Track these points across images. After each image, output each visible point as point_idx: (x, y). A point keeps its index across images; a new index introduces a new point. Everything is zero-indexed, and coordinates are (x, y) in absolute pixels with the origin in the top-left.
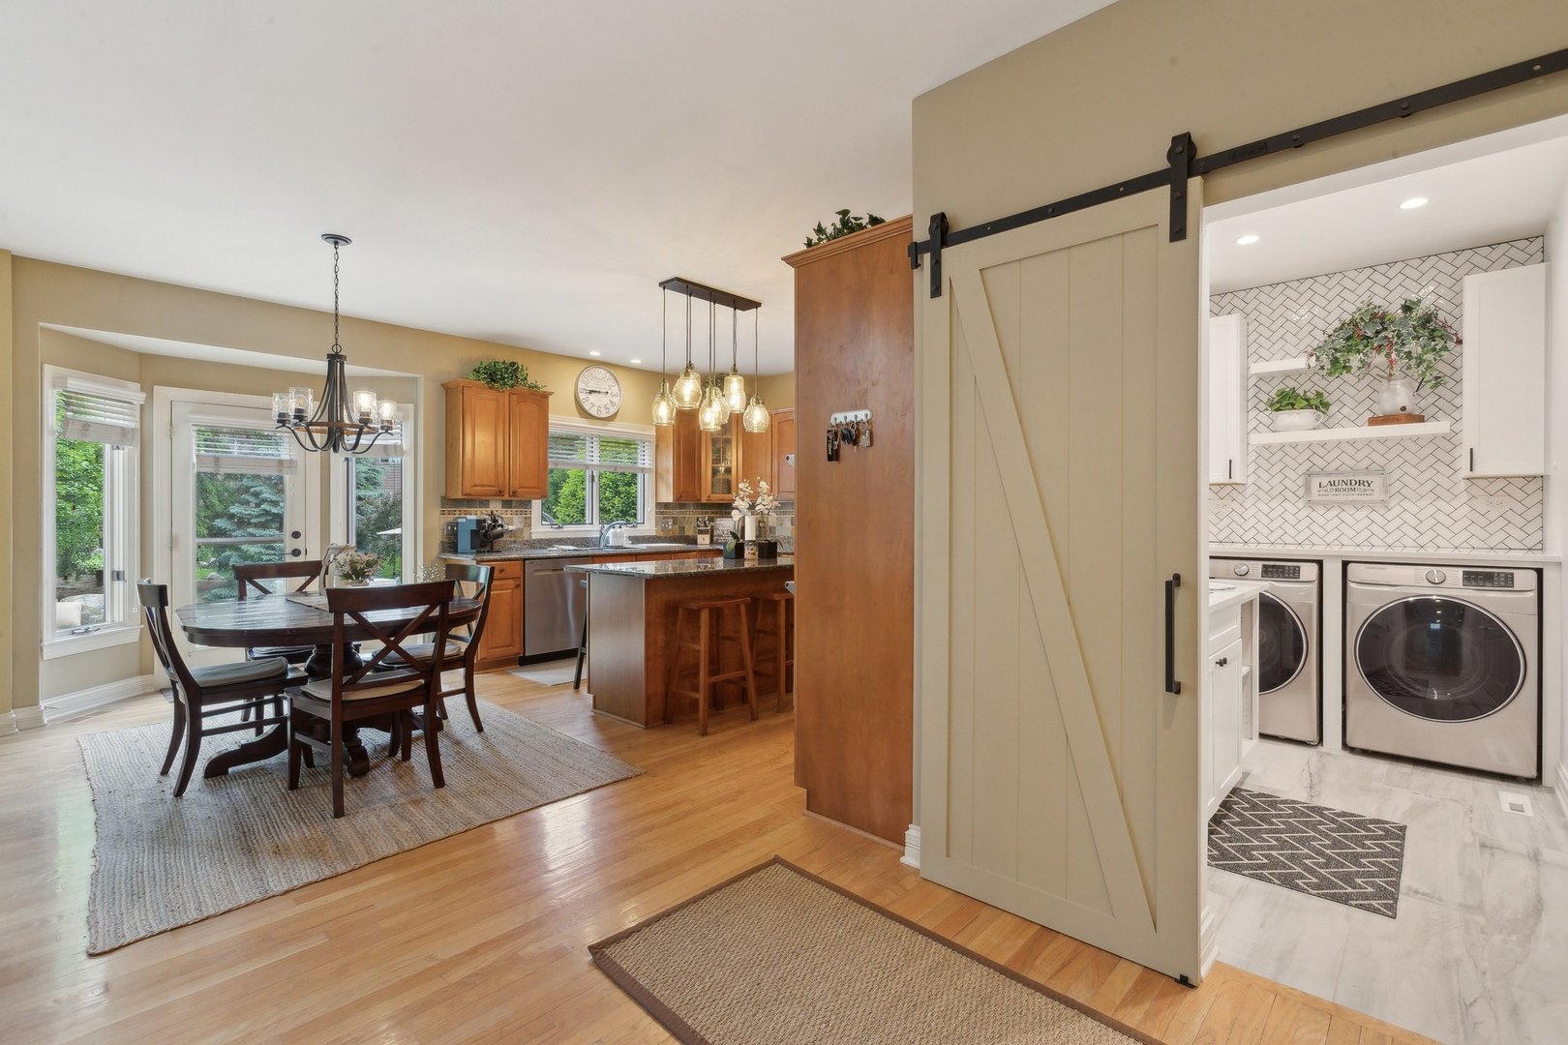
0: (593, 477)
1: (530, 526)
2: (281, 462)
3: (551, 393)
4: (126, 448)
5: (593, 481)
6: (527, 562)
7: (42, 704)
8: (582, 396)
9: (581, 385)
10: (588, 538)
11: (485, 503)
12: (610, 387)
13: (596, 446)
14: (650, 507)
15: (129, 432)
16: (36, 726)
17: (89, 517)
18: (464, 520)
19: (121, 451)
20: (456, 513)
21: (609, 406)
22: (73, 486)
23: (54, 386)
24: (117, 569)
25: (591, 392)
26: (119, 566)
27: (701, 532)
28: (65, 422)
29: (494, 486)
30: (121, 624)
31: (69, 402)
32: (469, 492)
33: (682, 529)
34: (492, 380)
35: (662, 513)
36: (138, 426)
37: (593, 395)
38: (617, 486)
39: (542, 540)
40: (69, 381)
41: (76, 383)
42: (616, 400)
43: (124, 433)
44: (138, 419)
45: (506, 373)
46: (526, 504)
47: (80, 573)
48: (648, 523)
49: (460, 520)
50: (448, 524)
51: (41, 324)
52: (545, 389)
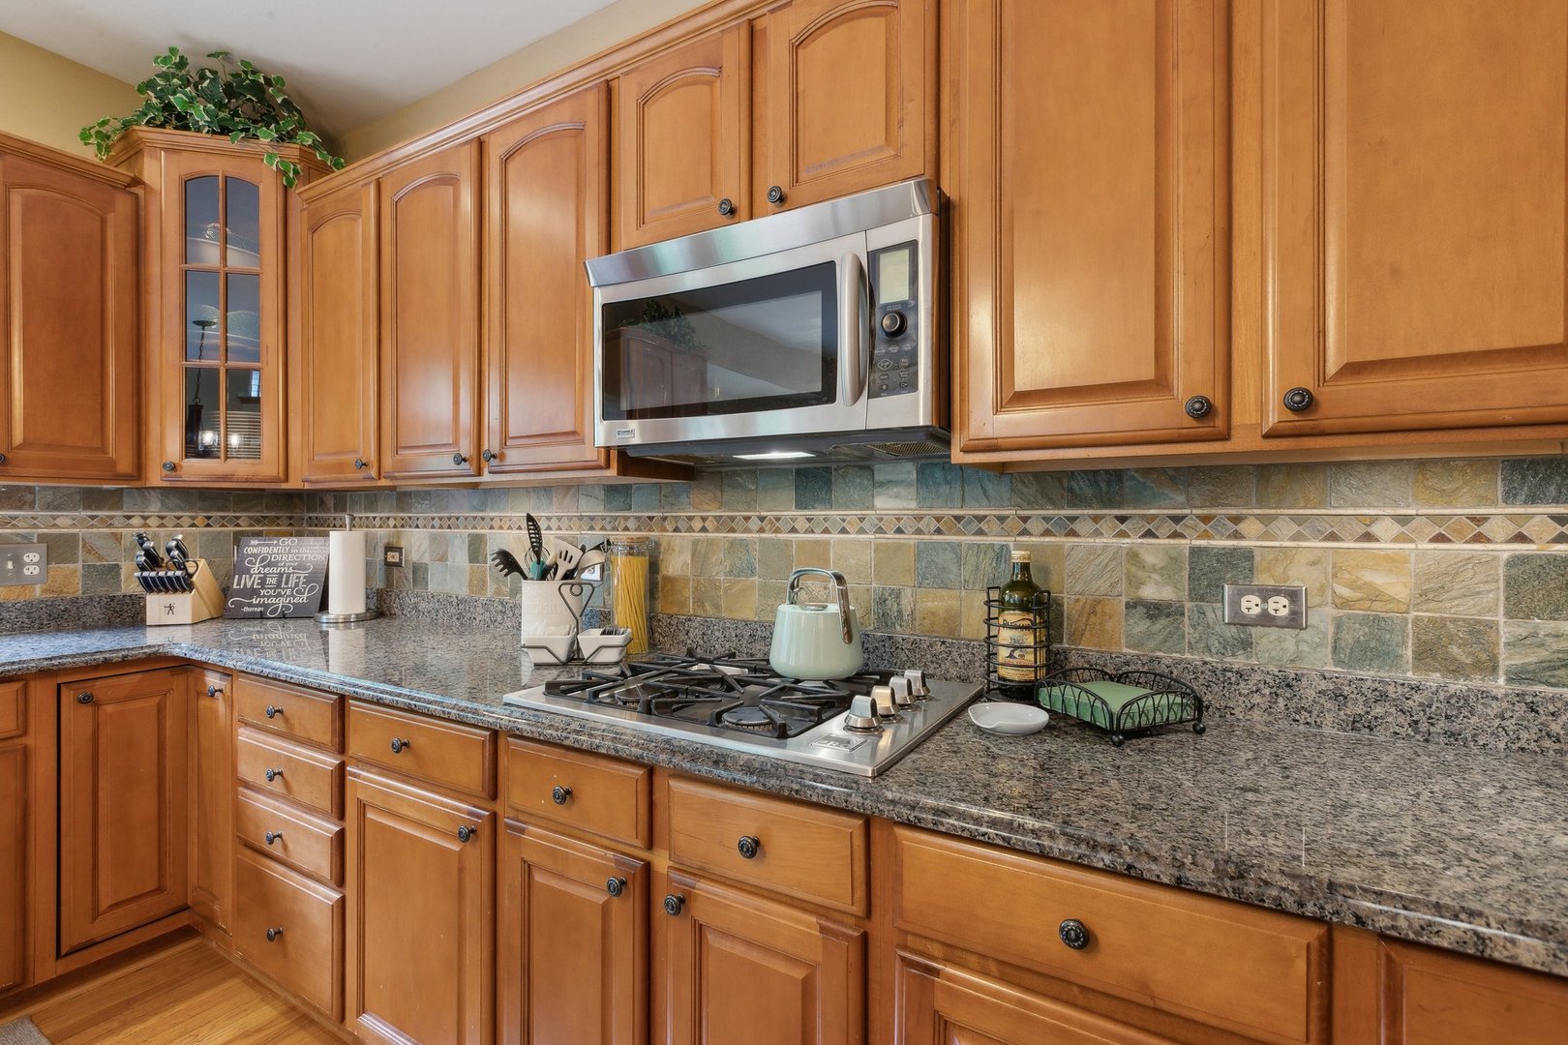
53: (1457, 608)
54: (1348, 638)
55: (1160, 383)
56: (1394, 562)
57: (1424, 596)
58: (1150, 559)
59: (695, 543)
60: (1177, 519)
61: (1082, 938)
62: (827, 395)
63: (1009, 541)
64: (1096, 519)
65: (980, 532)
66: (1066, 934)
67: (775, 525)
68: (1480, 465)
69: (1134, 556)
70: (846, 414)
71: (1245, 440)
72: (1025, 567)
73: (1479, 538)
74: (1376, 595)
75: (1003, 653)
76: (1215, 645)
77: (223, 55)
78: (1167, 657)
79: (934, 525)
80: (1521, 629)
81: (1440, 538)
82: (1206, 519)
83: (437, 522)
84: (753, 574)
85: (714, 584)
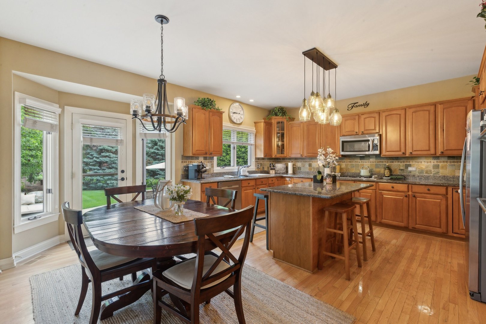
0: (234, 147)
1: (213, 167)
2: (117, 140)
3: (224, 112)
4: (53, 133)
5: (234, 149)
6: (219, 183)
7: (14, 256)
8: (231, 114)
9: (231, 110)
10: (233, 172)
11: (197, 158)
12: (240, 111)
13: (235, 134)
14: (253, 160)
15: (54, 126)
16: (11, 268)
17: (38, 162)
18: (192, 165)
19: (50, 135)
20: (187, 162)
21: (240, 119)
22: (33, 152)
23: (20, 103)
24: (48, 188)
25: (234, 113)
26: (50, 187)
27: (271, 169)
28: (25, 121)
29: (204, 151)
30: (51, 213)
31: (27, 110)
32: (195, 153)
33: (263, 168)
34: (203, 106)
35: (257, 162)
36: (58, 123)
37: (235, 114)
38: (227, 151)
39: (218, 173)
40: (27, 100)
41: (31, 102)
42: (242, 116)
43: (52, 126)
44: (58, 120)
45: (209, 103)
46: (212, 158)
47: (35, 181)
48: (252, 165)
49: (190, 165)
50: (184, 167)
51: (14, 72)
52: (222, 110)
53: (429, 169)
54: (419, 172)
55: (400, 151)
56: (423, 165)
57: (426, 168)
58: (401, 165)
59: (346, 164)
60: (404, 161)
61: (393, 187)
62: (369, 150)
63: (386, 163)
64: (395, 161)
65: (383, 163)
66: (392, 187)
67: (357, 162)
68: (431, 157)
69: (399, 165)
70: (371, 153)
71: (407, 155)
72: (388, 166)
73: (430, 163)
74: (422, 168)
75: (386, 174)
76: (407, 173)
77: (281, 107)
78: (403, 174)
79: (377, 162)
80: (434, 170)
81: (427, 163)
82: (407, 161)
83: (303, 162)
84: (354, 167)
85: (349, 169)
